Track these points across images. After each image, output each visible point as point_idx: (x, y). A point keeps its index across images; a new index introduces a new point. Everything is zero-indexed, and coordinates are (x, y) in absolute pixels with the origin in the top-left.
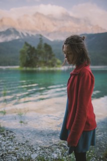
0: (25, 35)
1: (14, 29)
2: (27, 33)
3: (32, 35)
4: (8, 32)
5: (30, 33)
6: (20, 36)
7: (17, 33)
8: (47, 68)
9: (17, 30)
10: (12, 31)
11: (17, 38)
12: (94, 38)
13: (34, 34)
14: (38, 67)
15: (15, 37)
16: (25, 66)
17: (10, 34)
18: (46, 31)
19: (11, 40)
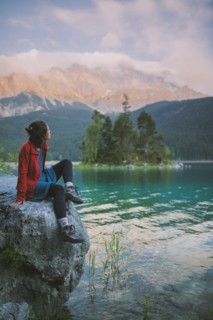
0: (54, 103)
1: (32, 93)
2: (56, 101)
3: (66, 104)
4: (21, 99)
5: (63, 101)
6: (44, 106)
7: (37, 99)
9: (39, 95)
10: (30, 96)
11: (39, 108)
12: (181, 109)
15: (35, 107)
16: (96, 161)
17: (26, 102)
18: (92, 96)
19: (26, 112)
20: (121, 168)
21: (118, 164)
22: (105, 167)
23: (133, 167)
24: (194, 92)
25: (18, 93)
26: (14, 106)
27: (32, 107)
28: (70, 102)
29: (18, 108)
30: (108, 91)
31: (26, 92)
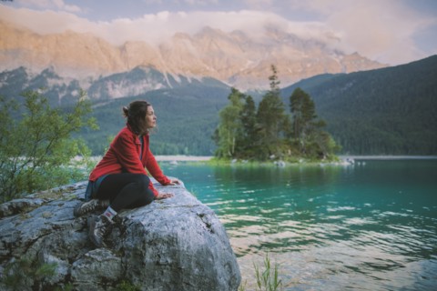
0: (178, 79)
1: (150, 66)
2: (180, 76)
3: (194, 80)
4: (137, 75)
5: (189, 76)
6: (165, 83)
7: (157, 75)
9: (159, 69)
10: (147, 70)
11: (159, 86)
12: (350, 84)
13: (199, 77)
14: (277, 159)
15: (154, 85)
16: (234, 156)
17: (142, 79)
18: (227, 69)
19: (142, 92)
20: (268, 165)
21: (263, 160)
22: (245, 164)
23: (283, 164)
24: (367, 61)
25: (132, 66)
26: (127, 85)
27: (150, 85)
29: (132, 86)
30: (249, 62)
31: (143, 65)
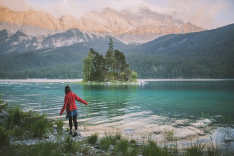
0: (91, 37)
1: (76, 29)
2: (93, 35)
3: (100, 37)
4: (69, 34)
5: (98, 35)
6: (84, 39)
7: (80, 34)
8: (118, 83)
9: (81, 31)
10: (74, 32)
11: (81, 41)
14: (107, 81)
15: (78, 40)
16: (89, 80)
17: (72, 36)
18: (118, 31)
19: (72, 44)
21: (100, 81)
23: (109, 83)
24: (195, 27)
25: (66, 29)
26: (64, 40)
27: (76, 40)
28: (103, 36)
29: (66, 41)
30: (131, 27)
31: (72, 29)
